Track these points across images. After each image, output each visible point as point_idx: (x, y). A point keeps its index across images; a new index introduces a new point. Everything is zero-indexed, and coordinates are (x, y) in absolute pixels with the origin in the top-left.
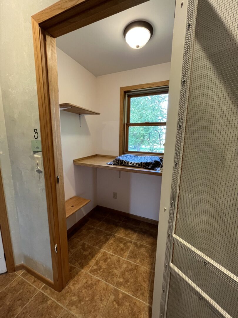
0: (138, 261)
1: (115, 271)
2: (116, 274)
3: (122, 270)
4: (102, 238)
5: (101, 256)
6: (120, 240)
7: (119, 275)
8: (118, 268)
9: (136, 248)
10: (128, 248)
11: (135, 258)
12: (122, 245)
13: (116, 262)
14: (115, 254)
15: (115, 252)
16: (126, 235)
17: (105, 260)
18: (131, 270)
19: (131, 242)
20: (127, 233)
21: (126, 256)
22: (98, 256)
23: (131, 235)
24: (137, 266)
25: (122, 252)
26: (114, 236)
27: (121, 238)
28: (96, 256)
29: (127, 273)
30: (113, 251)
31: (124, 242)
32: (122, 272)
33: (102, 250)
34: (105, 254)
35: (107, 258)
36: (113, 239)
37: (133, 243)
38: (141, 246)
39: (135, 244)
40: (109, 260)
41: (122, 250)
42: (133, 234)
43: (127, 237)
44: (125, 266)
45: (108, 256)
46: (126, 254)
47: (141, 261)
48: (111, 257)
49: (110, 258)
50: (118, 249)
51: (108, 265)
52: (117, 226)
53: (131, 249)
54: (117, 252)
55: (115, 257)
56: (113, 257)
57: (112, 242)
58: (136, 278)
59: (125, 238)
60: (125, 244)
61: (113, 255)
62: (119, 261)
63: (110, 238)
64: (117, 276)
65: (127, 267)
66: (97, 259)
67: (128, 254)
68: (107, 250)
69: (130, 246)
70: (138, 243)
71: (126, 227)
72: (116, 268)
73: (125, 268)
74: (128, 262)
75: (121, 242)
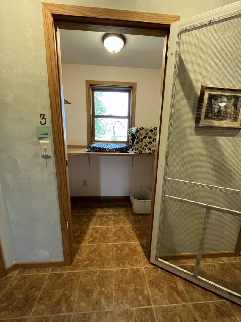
0: (122, 223)
1: (109, 235)
2: (109, 236)
3: (113, 233)
4: (85, 220)
5: (91, 231)
6: (101, 217)
7: (112, 236)
8: (109, 233)
9: (116, 217)
10: (110, 219)
11: (118, 223)
12: (105, 219)
13: (106, 230)
14: (102, 226)
15: (102, 224)
16: (104, 212)
17: (97, 232)
18: (119, 230)
19: (111, 215)
20: (104, 210)
21: (111, 224)
22: (89, 232)
23: (108, 211)
24: (122, 226)
25: (107, 223)
26: (96, 215)
27: (101, 215)
28: (87, 232)
29: (117, 233)
30: (100, 224)
31: (105, 217)
32: (114, 234)
33: (90, 227)
34: (94, 229)
35: (97, 230)
36: (95, 217)
37: (112, 215)
38: (119, 215)
39: (114, 215)
40: (100, 231)
41: (107, 221)
42: (110, 209)
43: (106, 213)
44: (114, 230)
45: (98, 229)
46: (110, 223)
47: (123, 223)
48: (100, 228)
49: (100, 230)
50: (103, 222)
51: (101, 234)
52: (93, 208)
53: (112, 219)
54: (104, 224)
55: (104, 227)
56: (102, 228)
57: (95, 219)
58: (125, 233)
59: (104, 214)
60: (106, 217)
61: (101, 227)
62: (108, 228)
63: (92, 218)
64: (111, 237)
65: (116, 229)
66: (89, 234)
67: (112, 223)
68: (94, 226)
69: (111, 217)
70: (116, 214)
71: (101, 207)
72: (108, 233)
73: (115, 231)
74: (115, 227)
75: (103, 217)
